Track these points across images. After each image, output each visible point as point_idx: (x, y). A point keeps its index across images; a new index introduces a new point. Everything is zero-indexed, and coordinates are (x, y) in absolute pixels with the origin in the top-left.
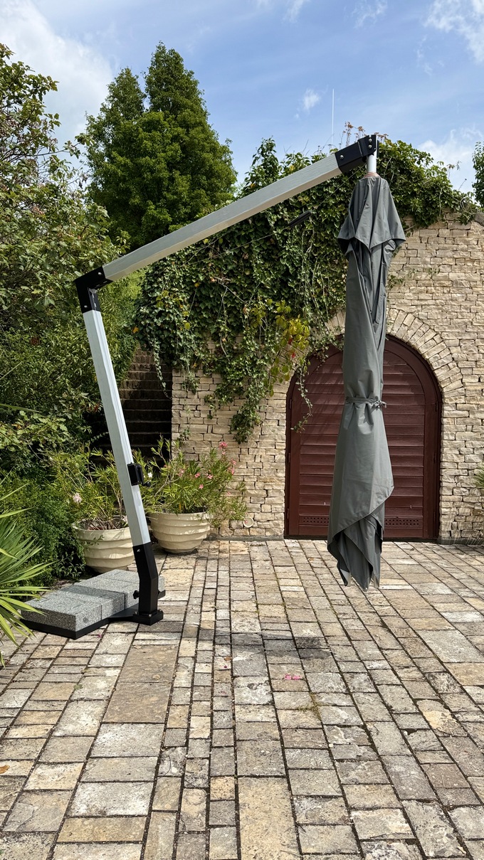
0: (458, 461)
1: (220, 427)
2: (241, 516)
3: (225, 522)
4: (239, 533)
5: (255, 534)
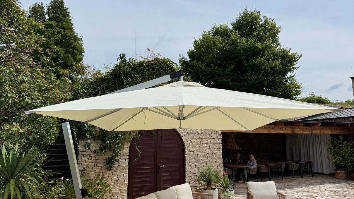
0: (191, 171)
1: (100, 163)
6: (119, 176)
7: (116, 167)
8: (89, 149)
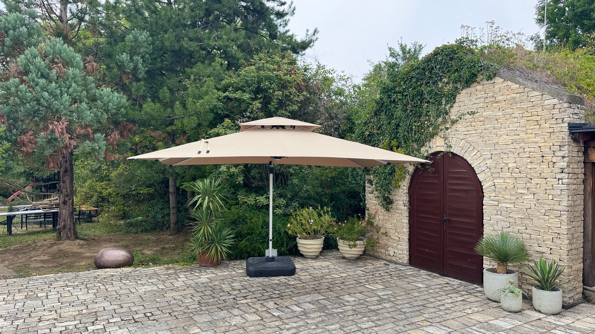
2: (389, 249)
3: (383, 251)
4: (389, 258)
5: (395, 260)
6: (398, 220)
7: (394, 209)
8: (372, 185)
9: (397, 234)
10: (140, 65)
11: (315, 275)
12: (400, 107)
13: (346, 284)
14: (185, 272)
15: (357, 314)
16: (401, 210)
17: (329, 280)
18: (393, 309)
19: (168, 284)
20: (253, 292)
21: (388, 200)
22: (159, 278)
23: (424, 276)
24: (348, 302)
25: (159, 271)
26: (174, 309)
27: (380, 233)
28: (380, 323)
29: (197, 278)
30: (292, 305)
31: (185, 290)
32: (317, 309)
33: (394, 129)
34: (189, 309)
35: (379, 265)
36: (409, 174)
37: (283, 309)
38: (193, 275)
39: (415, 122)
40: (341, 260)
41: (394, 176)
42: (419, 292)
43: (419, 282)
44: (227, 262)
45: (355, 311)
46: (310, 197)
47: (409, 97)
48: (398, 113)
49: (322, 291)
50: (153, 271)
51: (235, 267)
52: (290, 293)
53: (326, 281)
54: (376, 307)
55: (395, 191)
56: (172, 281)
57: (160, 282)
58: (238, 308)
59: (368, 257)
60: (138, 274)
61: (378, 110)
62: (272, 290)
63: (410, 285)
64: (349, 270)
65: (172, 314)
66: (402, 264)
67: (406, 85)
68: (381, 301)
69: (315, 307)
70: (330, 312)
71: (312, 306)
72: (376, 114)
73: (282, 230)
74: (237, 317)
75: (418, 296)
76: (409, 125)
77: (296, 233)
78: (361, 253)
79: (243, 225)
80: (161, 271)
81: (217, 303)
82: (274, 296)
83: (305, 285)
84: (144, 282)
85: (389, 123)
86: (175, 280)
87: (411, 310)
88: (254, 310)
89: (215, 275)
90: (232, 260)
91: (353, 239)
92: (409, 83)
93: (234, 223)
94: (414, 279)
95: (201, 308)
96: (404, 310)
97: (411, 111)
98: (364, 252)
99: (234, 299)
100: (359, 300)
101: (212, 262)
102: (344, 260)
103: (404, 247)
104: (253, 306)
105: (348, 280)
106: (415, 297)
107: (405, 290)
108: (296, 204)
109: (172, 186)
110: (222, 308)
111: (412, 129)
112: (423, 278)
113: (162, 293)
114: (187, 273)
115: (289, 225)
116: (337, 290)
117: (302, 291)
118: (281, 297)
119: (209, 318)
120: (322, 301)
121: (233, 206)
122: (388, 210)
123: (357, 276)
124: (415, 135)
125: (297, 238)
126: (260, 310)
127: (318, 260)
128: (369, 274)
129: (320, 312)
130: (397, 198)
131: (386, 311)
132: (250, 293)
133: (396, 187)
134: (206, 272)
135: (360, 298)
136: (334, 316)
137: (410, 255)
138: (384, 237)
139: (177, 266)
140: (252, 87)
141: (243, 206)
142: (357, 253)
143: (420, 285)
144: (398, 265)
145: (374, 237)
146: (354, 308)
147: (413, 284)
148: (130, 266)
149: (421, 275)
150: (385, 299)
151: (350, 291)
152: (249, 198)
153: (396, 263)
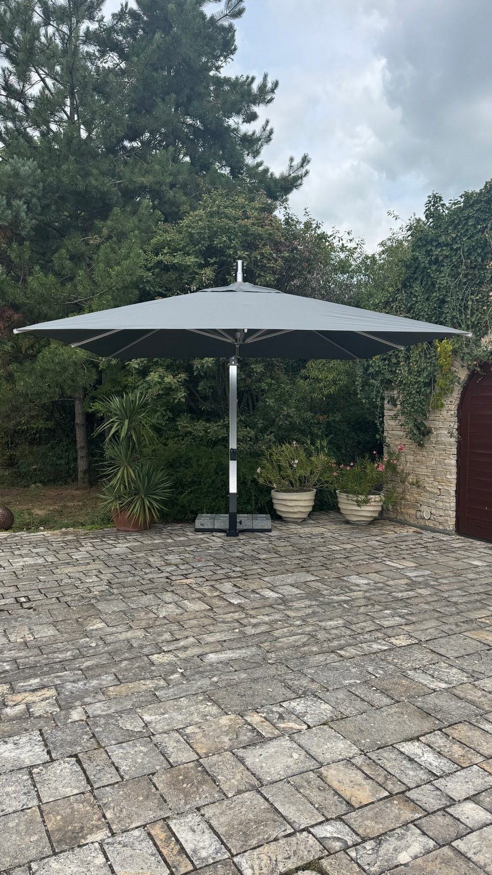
2: (424, 508)
3: (412, 511)
4: (422, 522)
5: (432, 525)
6: (438, 461)
7: (432, 443)
8: (395, 405)
9: (436, 484)
10: (23, 214)
11: (301, 546)
12: (446, 270)
13: (352, 559)
14: (92, 538)
15: (373, 605)
16: (443, 444)
17: (325, 554)
18: (436, 598)
19: (62, 555)
20: (199, 570)
21: (423, 428)
22: (49, 547)
23: (482, 550)
24: (357, 585)
25: (52, 537)
26: (66, 592)
27: (407, 483)
28: (414, 619)
29: (111, 546)
30: (262, 588)
31: (88, 563)
32: (304, 595)
33: (435, 308)
34: (90, 592)
35: (406, 534)
36: (459, 383)
37: (247, 594)
38: (104, 543)
39: (472, 294)
40: (343, 525)
41: (434, 388)
42: (478, 573)
43: (474, 558)
44: (161, 526)
45: (369, 599)
46: (293, 427)
47: (463, 253)
48: (444, 279)
49: (312, 569)
50: (42, 536)
51: (174, 532)
52: (260, 571)
53: (320, 554)
54: (405, 594)
55: (435, 413)
56: (69, 551)
57: (50, 552)
58: (173, 591)
59: (388, 522)
60: (17, 541)
61: (408, 279)
62: (229, 566)
63: (459, 563)
64: (357, 540)
65: (62, 599)
66: (445, 532)
67: (458, 232)
68: (412, 585)
69: (302, 592)
70: (326, 600)
71: (295, 591)
72: (404, 286)
73: (249, 478)
74: (170, 606)
75: (476, 579)
76: (462, 300)
77: (270, 482)
78: (376, 515)
79: (187, 468)
80: (55, 537)
81: (138, 583)
82: (233, 574)
83: (284, 559)
84: (24, 552)
85: (428, 299)
86: (74, 550)
87: (465, 599)
88: (198, 595)
89: (139, 543)
90: (169, 523)
91: (364, 491)
92: (462, 228)
93: (171, 465)
94: (465, 553)
95: (111, 590)
96: (454, 599)
97: (466, 276)
98: (381, 513)
99: (167, 578)
100: (376, 583)
101: (136, 525)
102: (348, 526)
103: (448, 505)
104: (198, 589)
105: (355, 554)
106: (471, 580)
107: (452, 569)
108: (272, 437)
109: (79, 414)
110: (147, 592)
111: (466, 307)
112: (480, 552)
113: (50, 568)
114: (95, 541)
115: (259, 470)
116: (338, 568)
117: (279, 568)
118: (244, 576)
119: (122, 606)
120: (313, 583)
121: (170, 441)
122: (421, 445)
123: (371, 549)
124: (472, 316)
125: (273, 491)
126: (209, 594)
127: (305, 526)
128: (390, 545)
129: (310, 600)
130: (438, 424)
131: (423, 600)
132: (194, 570)
133: (437, 407)
134: (126, 539)
135: (377, 580)
136: (334, 607)
137: (457, 517)
138: (415, 490)
139: (81, 531)
140: (200, 246)
141: (186, 438)
142: (369, 514)
143: (476, 563)
144: (437, 534)
145: (398, 489)
146: (367, 594)
147: (465, 560)
148: (6, 530)
149: (477, 548)
150: (420, 583)
151: (360, 570)
152: (195, 425)
153: (433, 530)
